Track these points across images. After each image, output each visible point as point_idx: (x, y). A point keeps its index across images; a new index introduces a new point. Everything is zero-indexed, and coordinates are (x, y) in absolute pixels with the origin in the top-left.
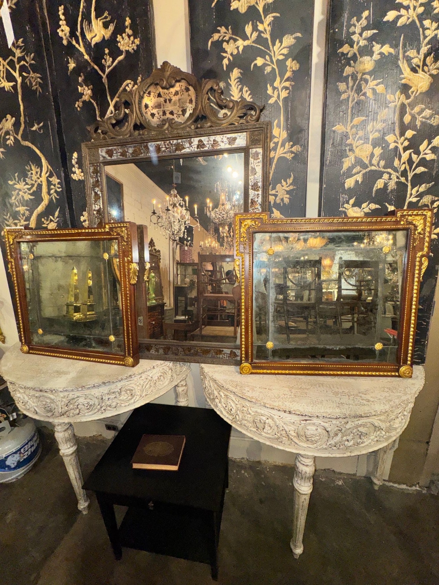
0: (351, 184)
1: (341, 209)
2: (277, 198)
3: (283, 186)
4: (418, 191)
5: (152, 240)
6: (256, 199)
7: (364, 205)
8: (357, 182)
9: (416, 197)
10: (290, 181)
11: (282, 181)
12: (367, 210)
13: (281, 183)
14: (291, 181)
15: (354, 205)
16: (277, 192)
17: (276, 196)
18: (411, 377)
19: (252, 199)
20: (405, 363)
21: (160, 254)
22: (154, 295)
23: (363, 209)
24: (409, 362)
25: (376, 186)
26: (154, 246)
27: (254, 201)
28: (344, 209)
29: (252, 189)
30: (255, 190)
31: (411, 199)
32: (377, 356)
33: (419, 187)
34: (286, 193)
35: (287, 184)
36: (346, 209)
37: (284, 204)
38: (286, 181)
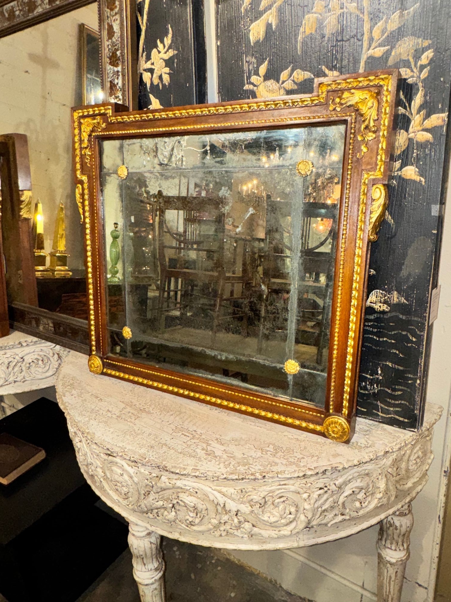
0: (258, 33)
1: (246, 87)
2: (155, 76)
3: (159, 52)
4: (383, 32)
6: (116, 81)
7: (284, 75)
8: (269, 26)
9: (380, 45)
10: (168, 41)
12: (289, 85)
13: (157, 46)
14: (170, 42)
15: (267, 77)
16: (153, 64)
17: (151, 71)
18: (347, 442)
19: (111, 82)
20: (338, 409)
23: (283, 82)
24: (345, 411)
25: (302, 30)
27: (114, 84)
28: (251, 87)
29: (110, 63)
30: (113, 65)
31: (371, 52)
32: (291, 387)
33: (386, 22)
34: (164, 64)
35: (164, 47)
36: (255, 86)
37: (164, 86)
38: (162, 42)
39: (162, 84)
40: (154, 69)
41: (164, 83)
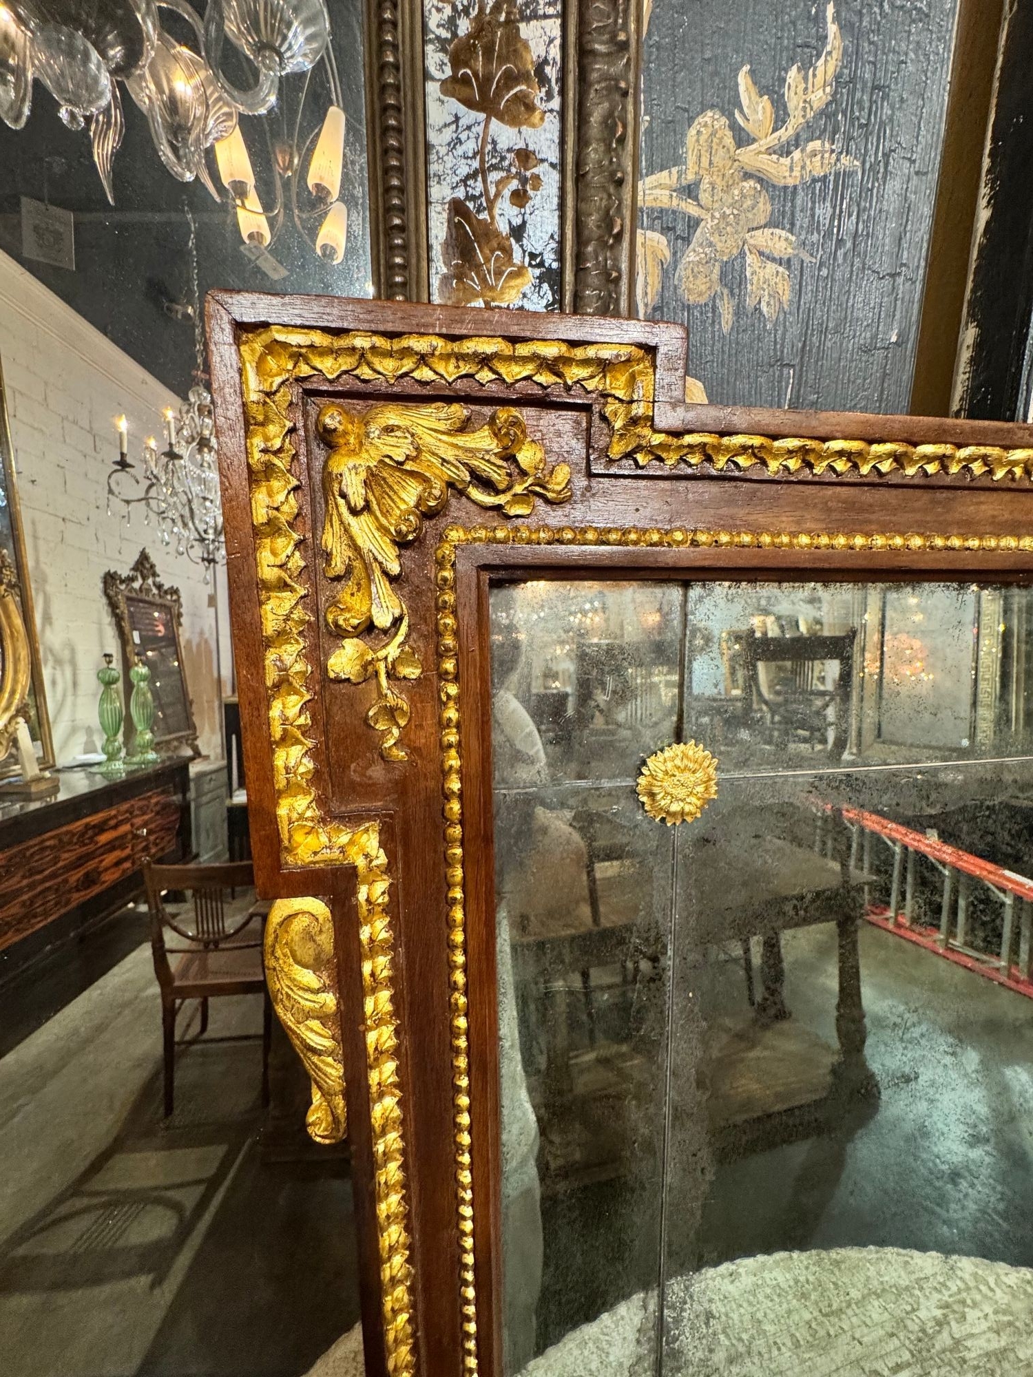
2: (691, 256)
3: (742, 138)
5: (144, 557)
6: (505, 215)
10: (807, 91)
11: (743, 80)
13: (729, 105)
14: (819, 97)
16: (690, 191)
19: (456, 208)
21: (178, 600)
22: (148, 736)
26: (155, 575)
27: (487, 233)
30: (486, 105)
34: (764, 208)
35: (781, 117)
37: (747, 316)
38: (773, 90)
39: (739, 312)
40: (694, 223)
41: (750, 303)
